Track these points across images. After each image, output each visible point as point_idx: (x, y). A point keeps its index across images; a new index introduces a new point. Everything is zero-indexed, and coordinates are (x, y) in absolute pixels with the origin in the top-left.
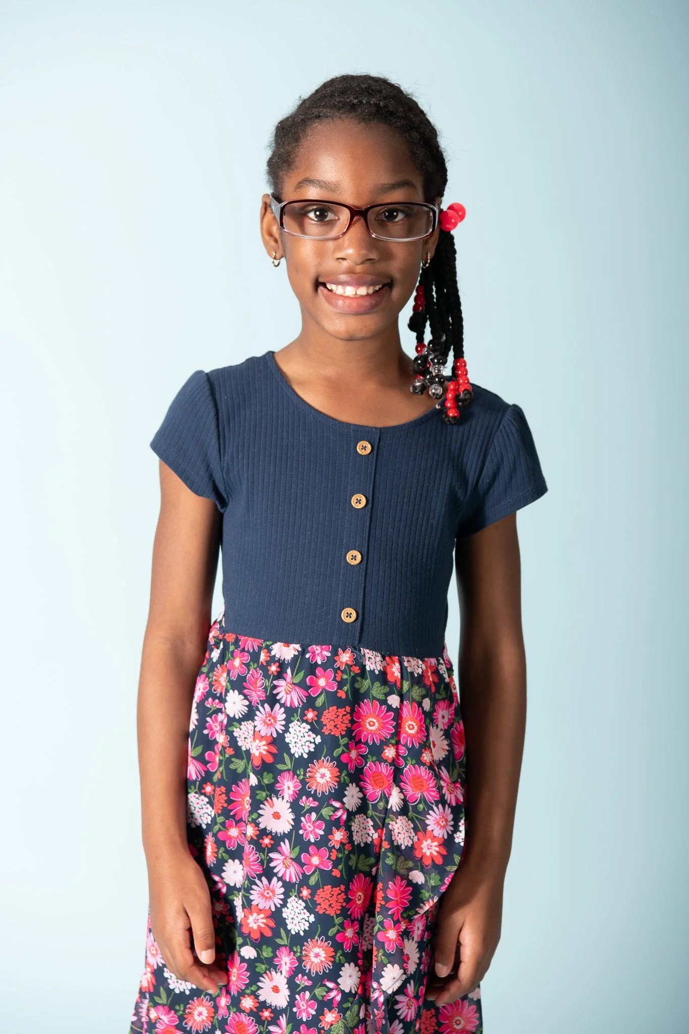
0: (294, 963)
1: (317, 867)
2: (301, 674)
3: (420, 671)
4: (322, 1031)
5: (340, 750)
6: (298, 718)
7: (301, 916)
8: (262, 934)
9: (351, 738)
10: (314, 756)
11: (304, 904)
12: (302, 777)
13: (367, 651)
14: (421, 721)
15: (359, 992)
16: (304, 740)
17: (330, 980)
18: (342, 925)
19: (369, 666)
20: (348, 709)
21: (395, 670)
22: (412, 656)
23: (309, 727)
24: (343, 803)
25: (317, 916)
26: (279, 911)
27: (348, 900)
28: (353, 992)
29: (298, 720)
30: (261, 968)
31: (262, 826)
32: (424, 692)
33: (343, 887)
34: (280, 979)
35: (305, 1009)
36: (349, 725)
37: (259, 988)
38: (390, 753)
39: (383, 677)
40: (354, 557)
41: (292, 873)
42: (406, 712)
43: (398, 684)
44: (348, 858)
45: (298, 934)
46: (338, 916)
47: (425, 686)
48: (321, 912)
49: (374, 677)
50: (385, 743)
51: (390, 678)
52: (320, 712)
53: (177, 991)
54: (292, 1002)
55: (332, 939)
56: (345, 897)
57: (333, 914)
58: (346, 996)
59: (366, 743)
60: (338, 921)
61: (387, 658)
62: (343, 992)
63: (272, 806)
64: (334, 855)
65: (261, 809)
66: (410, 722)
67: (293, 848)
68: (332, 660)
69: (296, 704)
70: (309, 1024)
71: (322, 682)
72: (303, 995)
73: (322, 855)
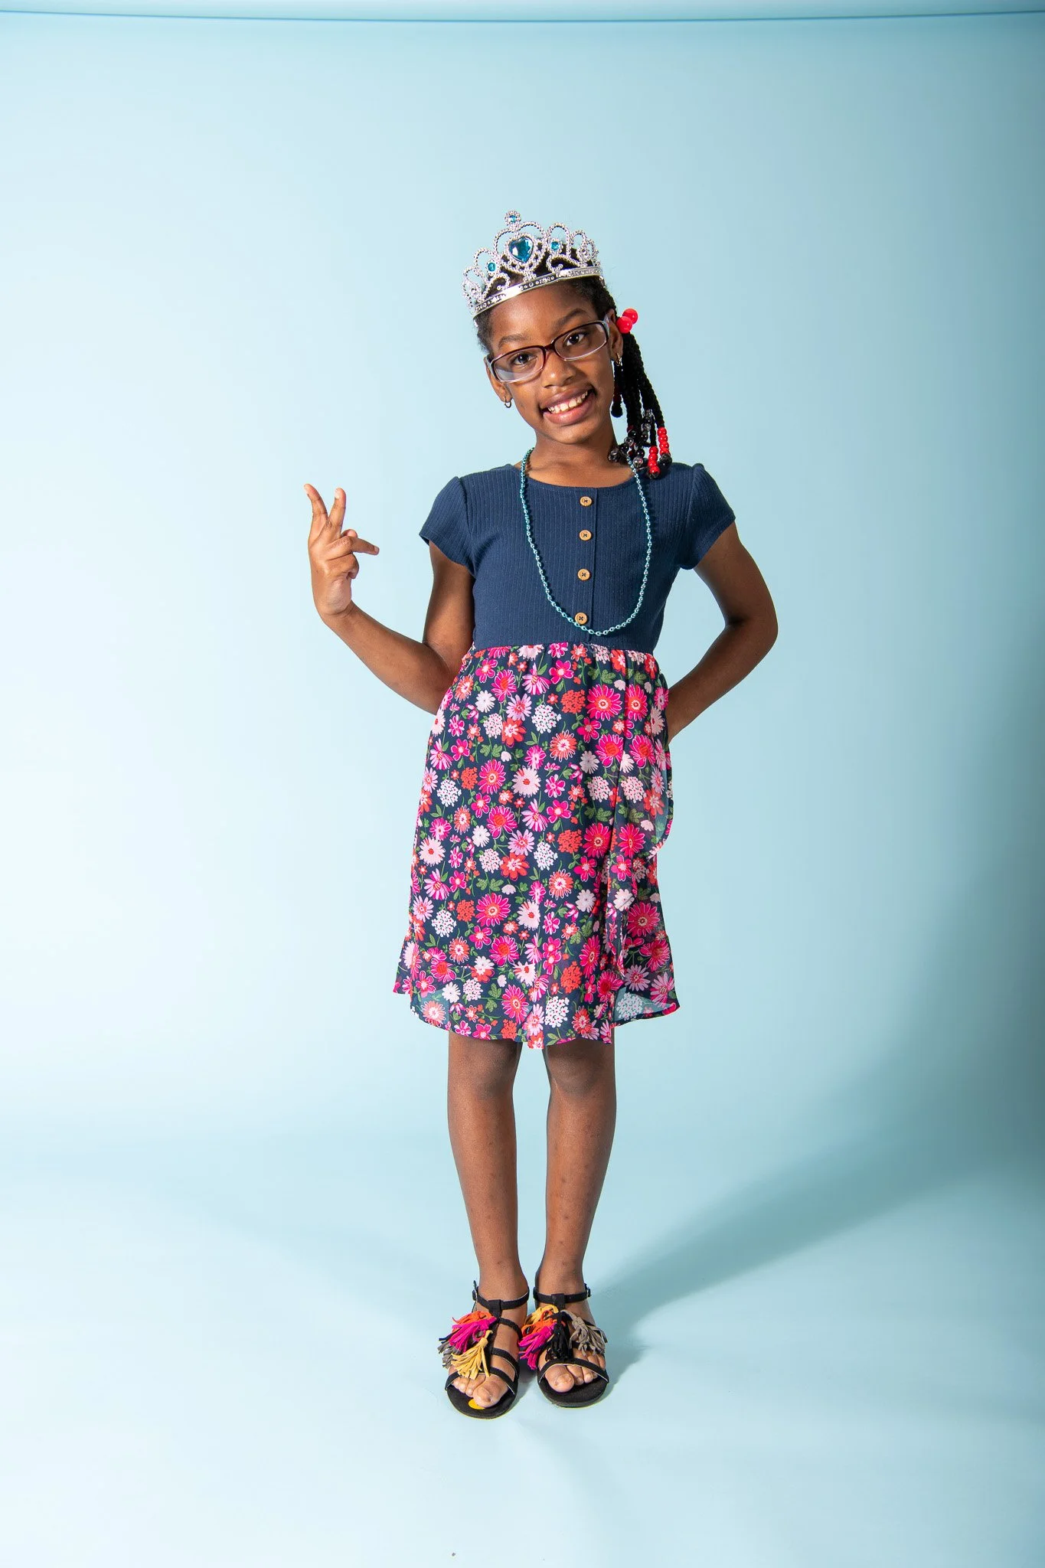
0: (544, 892)
1: (558, 816)
2: (545, 667)
3: (642, 660)
4: (565, 941)
5: (577, 724)
6: (543, 702)
7: (547, 856)
8: (519, 874)
9: (586, 715)
10: (556, 730)
11: (549, 846)
12: (546, 748)
13: (596, 645)
14: (643, 700)
15: (593, 912)
16: (548, 718)
17: (570, 902)
18: (579, 861)
19: (598, 658)
20: (583, 692)
21: (621, 659)
22: (635, 650)
23: (551, 708)
24: (580, 766)
25: (560, 854)
26: (531, 855)
27: (584, 842)
28: (588, 911)
29: (544, 704)
30: (519, 900)
31: (515, 791)
32: (645, 677)
33: (580, 832)
34: (534, 907)
35: (552, 928)
36: (584, 705)
37: (519, 915)
38: (619, 726)
39: (610, 666)
40: (584, 574)
41: (540, 824)
42: (631, 693)
43: (624, 672)
44: (584, 809)
45: (545, 869)
46: (575, 854)
47: (645, 673)
48: (562, 851)
49: (603, 667)
50: (615, 719)
51: (616, 667)
52: (559, 696)
53: (442, 936)
54: (542, 922)
55: (572, 871)
56: (581, 839)
57: (572, 852)
58: (582, 914)
59: (599, 720)
61: (613, 652)
62: (580, 911)
63: (523, 775)
64: (572, 807)
65: (514, 778)
66: (635, 701)
67: (539, 805)
68: (568, 655)
69: (541, 691)
70: (554, 936)
71: (561, 672)
72: (550, 915)
73: (563, 808)
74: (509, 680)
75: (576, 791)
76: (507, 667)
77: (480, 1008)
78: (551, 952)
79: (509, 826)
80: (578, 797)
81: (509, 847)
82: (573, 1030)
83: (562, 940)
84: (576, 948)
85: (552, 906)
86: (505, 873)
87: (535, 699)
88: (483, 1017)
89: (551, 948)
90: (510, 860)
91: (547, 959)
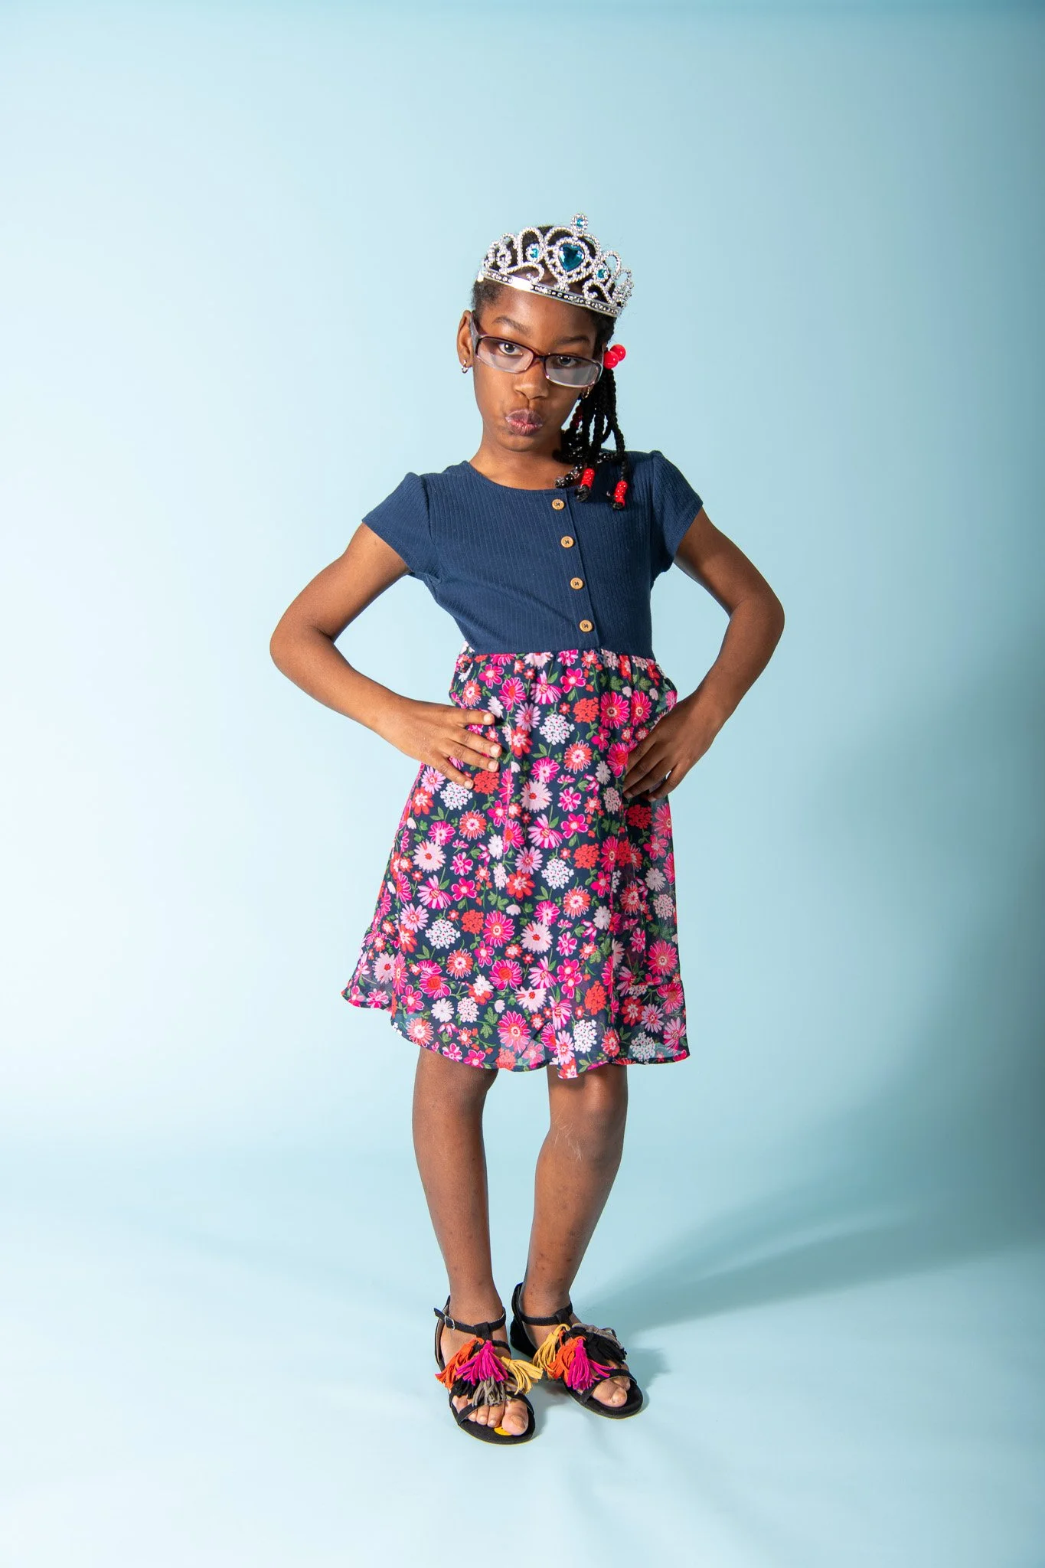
0: (556, 911)
1: (576, 831)
2: (555, 676)
3: (645, 666)
4: (583, 961)
5: (591, 734)
6: (555, 711)
7: (561, 873)
8: (525, 893)
9: (600, 724)
10: (570, 741)
11: (563, 863)
12: (559, 760)
13: (606, 651)
17: (587, 920)
18: (596, 876)
19: (608, 664)
20: (596, 699)
21: (627, 665)
22: (638, 656)
23: (563, 718)
24: (596, 777)
25: (576, 870)
26: (538, 873)
27: (601, 856)
28: (606, 929)
29: (555, 714)
30: (524, 921)
31: (523, 806)
32: (649, 684)
33: (597, 845)
34: (542, 928)
35: (567, 947)
36: (598, 713)
37: (523, 938)
38: (626, 735)
39: (618, 672)
40: (577, 583)
41: (553, 840)
42: (637, 701)
43: (630, 678)
44: (601, 822)
46: (593, 869)
47: (650, 679)
48: (579, 867)
49: (612, 673)
50: (623, 727)
51: (624, 674)
52: (572, 705)
53: (438, 947)
54: (555, 943)
55: (588, 887)
56: (598, 853)
57: (588, 868)
58: (600, 932)
60: (593, 873)
61: (621, 657)
62: (598, 929)
63: (528, 789)
64: (589, 821)
67: (551, 820)
68: (579, 662)
69: (552, 700)
70: (571, 958)
71: (572, 680)
72: (565, 937)
73: (579, 821)
74: (517, 688)
75: (593, 803)
76: (513, 676)
77: (475, 1031)
78: (568, 975)
79: (518, 842)
80: (595, 809)
81: (517, 865)
82: (604, 1053)
83: (580, 961)
84: (597, 968)
85: (567, 926)
86: (511, 892)
87: (545, 709)
88: (478, 1043)
89: (568, 971)
90: (516, 877)
91: (566, 982)
